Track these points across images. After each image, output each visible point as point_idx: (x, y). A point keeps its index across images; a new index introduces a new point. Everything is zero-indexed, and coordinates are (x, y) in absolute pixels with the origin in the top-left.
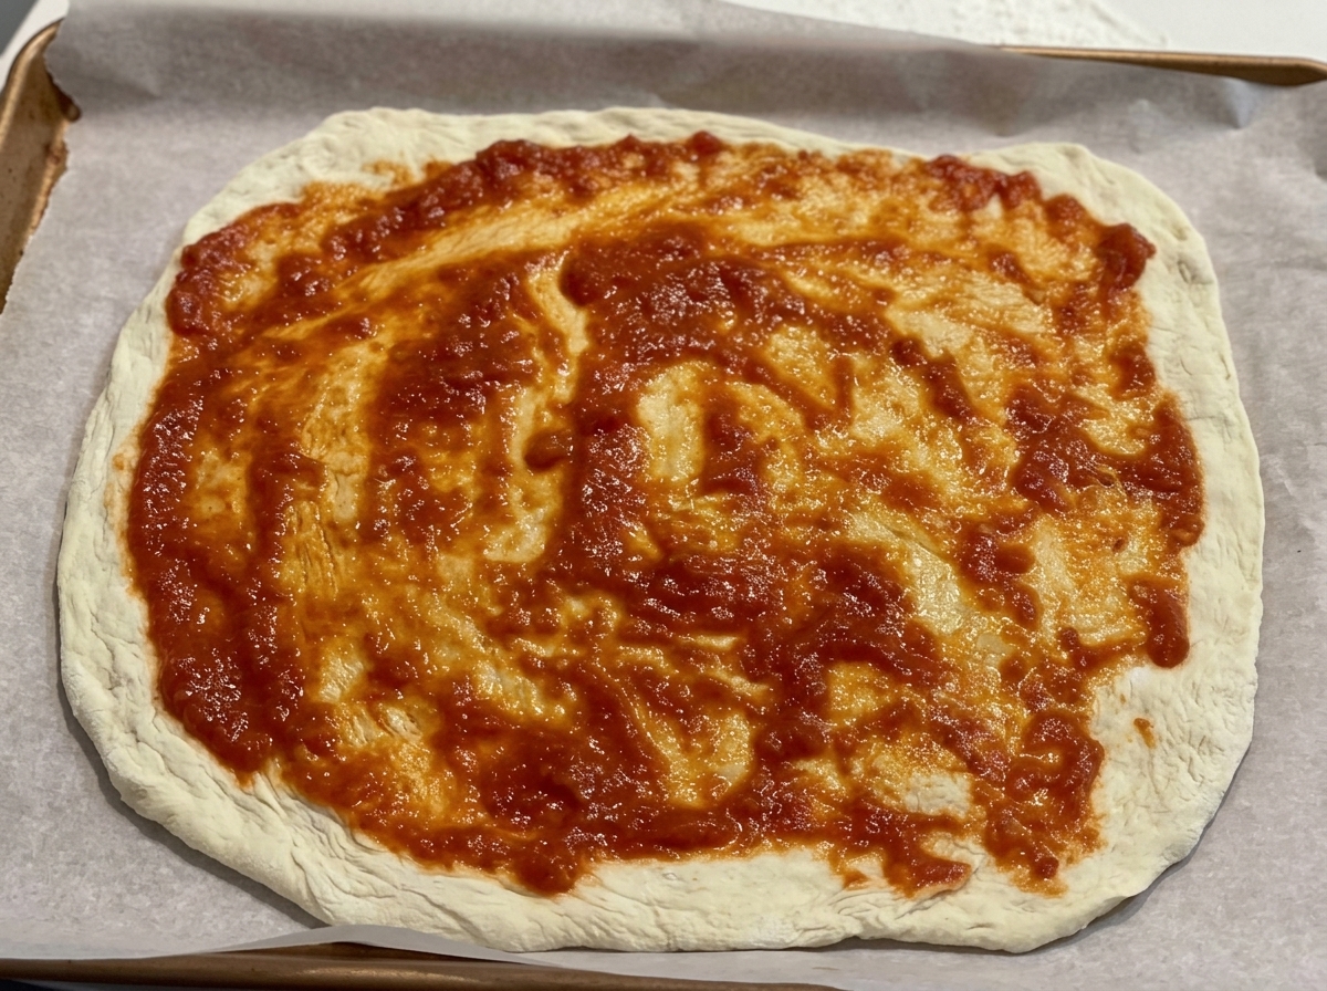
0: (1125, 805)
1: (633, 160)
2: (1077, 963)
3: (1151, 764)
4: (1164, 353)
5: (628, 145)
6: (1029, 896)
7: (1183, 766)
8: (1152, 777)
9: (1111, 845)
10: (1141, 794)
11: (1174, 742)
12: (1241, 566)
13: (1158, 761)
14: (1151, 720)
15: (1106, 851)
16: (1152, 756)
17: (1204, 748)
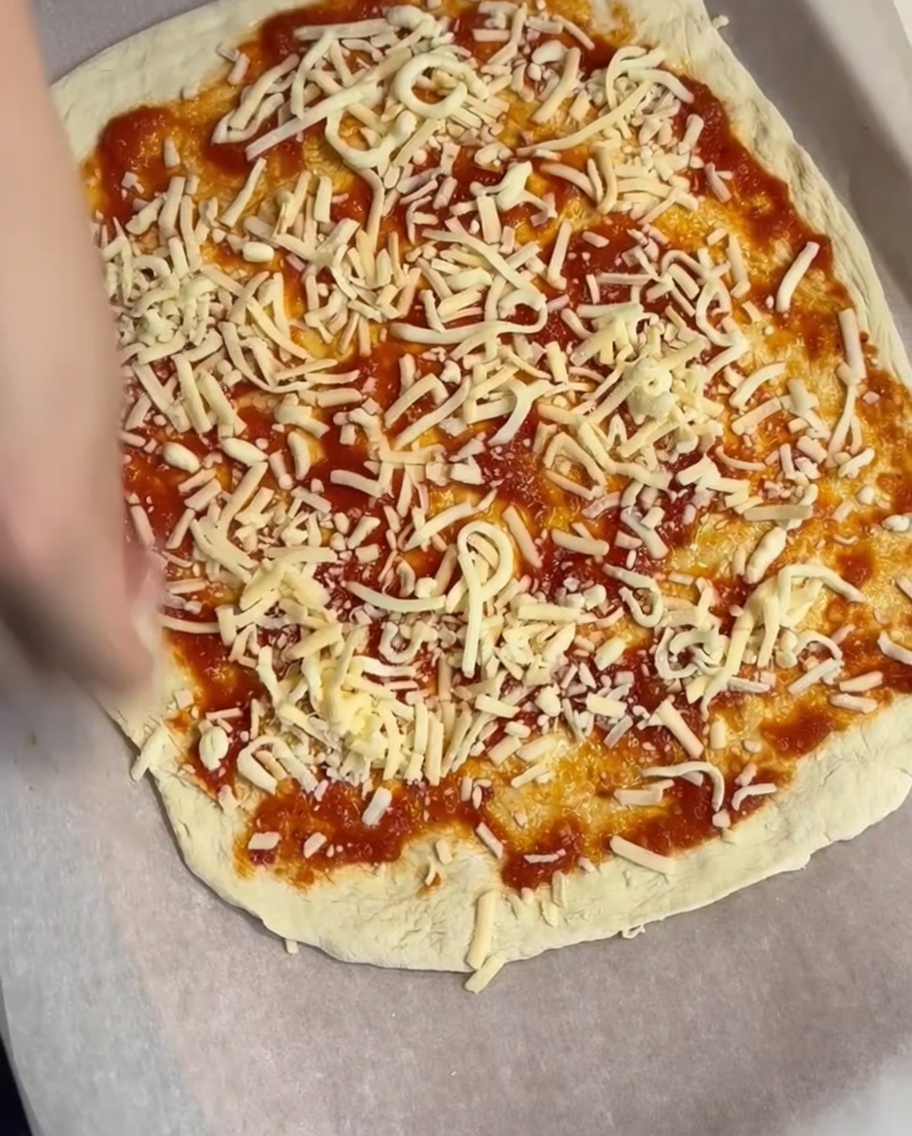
0: (352, 894)
1: (762, 202)
2: (197, 910)
3: (401, 901)
4: (838, 752)
5: (775, 189)
6: (231, 854)
7: (411, 927)
8: (389, 906)
9: (309, 898)
10: (369, 903)
11: (429, 911)
12: (641, 905)
13: (405, 906)
14: (442, 886)
15: (303, 896)
16: (409, 898)
17: (436, 937)
